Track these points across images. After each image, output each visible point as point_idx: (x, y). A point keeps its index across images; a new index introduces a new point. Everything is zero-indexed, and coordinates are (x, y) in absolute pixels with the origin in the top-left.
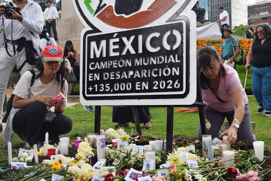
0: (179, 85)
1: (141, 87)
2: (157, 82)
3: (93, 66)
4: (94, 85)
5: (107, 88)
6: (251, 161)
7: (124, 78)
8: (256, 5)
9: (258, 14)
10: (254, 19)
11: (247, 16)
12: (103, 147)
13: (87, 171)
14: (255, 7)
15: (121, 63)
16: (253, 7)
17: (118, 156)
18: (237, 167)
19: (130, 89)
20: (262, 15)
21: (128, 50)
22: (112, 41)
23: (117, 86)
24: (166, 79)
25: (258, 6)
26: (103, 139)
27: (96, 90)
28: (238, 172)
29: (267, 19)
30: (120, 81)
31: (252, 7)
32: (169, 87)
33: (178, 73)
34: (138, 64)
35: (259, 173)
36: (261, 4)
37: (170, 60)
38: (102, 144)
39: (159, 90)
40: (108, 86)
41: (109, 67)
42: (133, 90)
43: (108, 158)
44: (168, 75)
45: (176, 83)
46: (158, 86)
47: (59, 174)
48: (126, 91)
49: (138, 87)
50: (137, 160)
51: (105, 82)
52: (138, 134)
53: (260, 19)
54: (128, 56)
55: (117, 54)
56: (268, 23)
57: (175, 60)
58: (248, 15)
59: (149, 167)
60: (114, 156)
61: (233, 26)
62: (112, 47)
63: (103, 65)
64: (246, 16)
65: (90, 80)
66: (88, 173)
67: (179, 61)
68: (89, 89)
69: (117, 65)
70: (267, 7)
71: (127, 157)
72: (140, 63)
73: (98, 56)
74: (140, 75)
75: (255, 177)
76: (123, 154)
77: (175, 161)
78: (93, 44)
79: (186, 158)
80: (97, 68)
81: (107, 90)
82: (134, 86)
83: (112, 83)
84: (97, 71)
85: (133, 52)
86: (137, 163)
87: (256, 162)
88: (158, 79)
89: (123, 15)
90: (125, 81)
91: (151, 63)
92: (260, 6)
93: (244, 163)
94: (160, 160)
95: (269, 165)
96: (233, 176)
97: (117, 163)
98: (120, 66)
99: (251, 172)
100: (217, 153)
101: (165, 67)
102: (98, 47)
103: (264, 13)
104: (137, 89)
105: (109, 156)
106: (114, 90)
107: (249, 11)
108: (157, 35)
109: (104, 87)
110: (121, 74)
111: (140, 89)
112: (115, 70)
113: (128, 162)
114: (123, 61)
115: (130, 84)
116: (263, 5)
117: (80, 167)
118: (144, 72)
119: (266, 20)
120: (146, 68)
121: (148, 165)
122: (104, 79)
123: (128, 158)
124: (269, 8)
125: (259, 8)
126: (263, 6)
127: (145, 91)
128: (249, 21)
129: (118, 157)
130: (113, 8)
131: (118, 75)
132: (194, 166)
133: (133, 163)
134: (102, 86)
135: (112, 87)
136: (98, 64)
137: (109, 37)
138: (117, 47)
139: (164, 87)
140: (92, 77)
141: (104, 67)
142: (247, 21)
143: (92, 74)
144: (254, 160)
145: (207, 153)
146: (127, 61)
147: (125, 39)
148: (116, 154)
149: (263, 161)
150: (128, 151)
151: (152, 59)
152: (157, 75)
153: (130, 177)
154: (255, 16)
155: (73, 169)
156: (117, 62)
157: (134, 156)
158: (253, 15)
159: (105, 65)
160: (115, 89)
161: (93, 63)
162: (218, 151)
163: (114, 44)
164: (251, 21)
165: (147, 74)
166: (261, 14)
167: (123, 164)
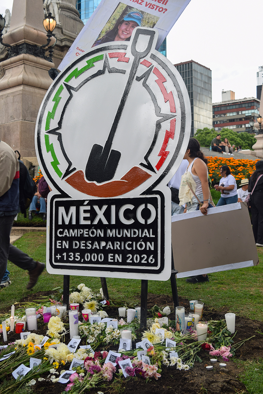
0: (154, 260)
1: (114, 259)
2: (131, 255)
3: (61, 233)
4: (63, 253)
5: (77, 258)
6: (223, 334)
7: (96, 248)
8: (222, 105)
9: (225, 115)
10: (220, 121)
11: (212, 117)
12: (76, 323)
13: (65, 353)
14: (221, 107)
15: (93, 233)
16: (219, 107)
17: (92, 333)
18: (210, 341)
19: (102, 261)
20: (230, 116)
21: (100, 220)
22: (82, 208)
23: (87, 256)
24: (140, 253)
25: (225, 105)
26: (76, 315)
27: (65, 259)
28: (212, 346)
29: (235, 121)
30: (91, 251)
31: (217, 106)
32: (143, 262)
33: (152, 249)
34: (111, 235)
35: (231, 348)
36: (228, 104)
37: (144, 234)
38: (75, 320)
39: (133, 264)
40: (77, 255)
41: (79, 236)
42: (106, 262)
43: (81, 334)
44: (143, 249)
45: (151, 258)
46: (132, 259)
47: (36, 358)
48: (97, 262)
49: (111, 259)
50: (113, 338)
51: (75, 251)
52: (106, 299)
53: (227, 121)
54: (100, 225)
55: (88, 222)
56: (235, 126)
57: (149, 234)
58: (213, 115)
59: (126, 346)
60: (88, 332)
61: (196, 128)
62: (82, 215)
63: (73, 233)
64: (210, 117)
65: (58, 247)
66: (65, 354)
67: (154, 236)
68: (57, 257)
69: (88, 234)
70: (234, 107)
71: (101, 334)
72: (113, 234)
73: (67, 222)
74: (113, 247)
75: (227, 353)
76: (97, 331)
77: (151, 338)
78: (62, 210)
79: (161, 336)
80: (66, 236)
81: (76, 259)
82: (106, 258)
83: (83, 253)
84: (66, 238)
85: (105, 222)
86: (112, 341)
87: (228, 334)
88: (133, 252)
89: (95, 182)
90: (97, 251)
91: (124, 236)
92: (227, 106)
93: (217, 336)
94: (135, 337)
95: (240, 338)
96: (207, 351)
97: (91, 340)
98: (91, 236)
99: (223, 348)
100: (189, 324)
101: (139, 241)
102: (67, 214)
103: (231, 115)
104: (110, 261)
105: (83, 332)
106: (84, 260)
107: (214, 111)
108: (131, 207)
109: (74, 256)
110: (92, 244)
111: (112, 261)
112: (87, 239)
113: (103, 339)
114: (95, 231)
115: (102, 255)
116: (230, 104)
117: (56, 348)
118: (117, 244)
119: (233, 123)
120: (120, 240)
121: (125, 344)
122: (74, 247)
123: (103, 334)
124: (237, 108)
125: (226, 108)
126: (230, 106)
127: (118, 263)
128: (214, 123)
129: (93, 335)
130: (83, 173)
131: (89, 245)
132: (172, 345)
133: (109, 341)
134: (71, 255)
135: (82, 256)
136: (66, 230)
137: (78, 204)
138: (88, 215)
139: (138, 262)
140: (60, 244)
141: (73, 235)
142: (211, 123)
143: (60, 241)
144: (226, 333)
145: (180, 326)
146: (99, 231)
147: (96, 208)
148: (90, 330)
149: (235, 333)
150: (102, 328)
151: (125, 231)
152: (131, 248)
153: (110, 360)
154: (220, 117)
155: (51, 352)
156: (88, 231)
157: (109, 334)
158: (219, 116)
159: (75, 233)
160: (86, 260)
161: (62, 230)
162: (191, 322)
163: (85, 211)
164: (217, 123)
165: (120, 246)
166: (228, 115)
167: (98, 342)
